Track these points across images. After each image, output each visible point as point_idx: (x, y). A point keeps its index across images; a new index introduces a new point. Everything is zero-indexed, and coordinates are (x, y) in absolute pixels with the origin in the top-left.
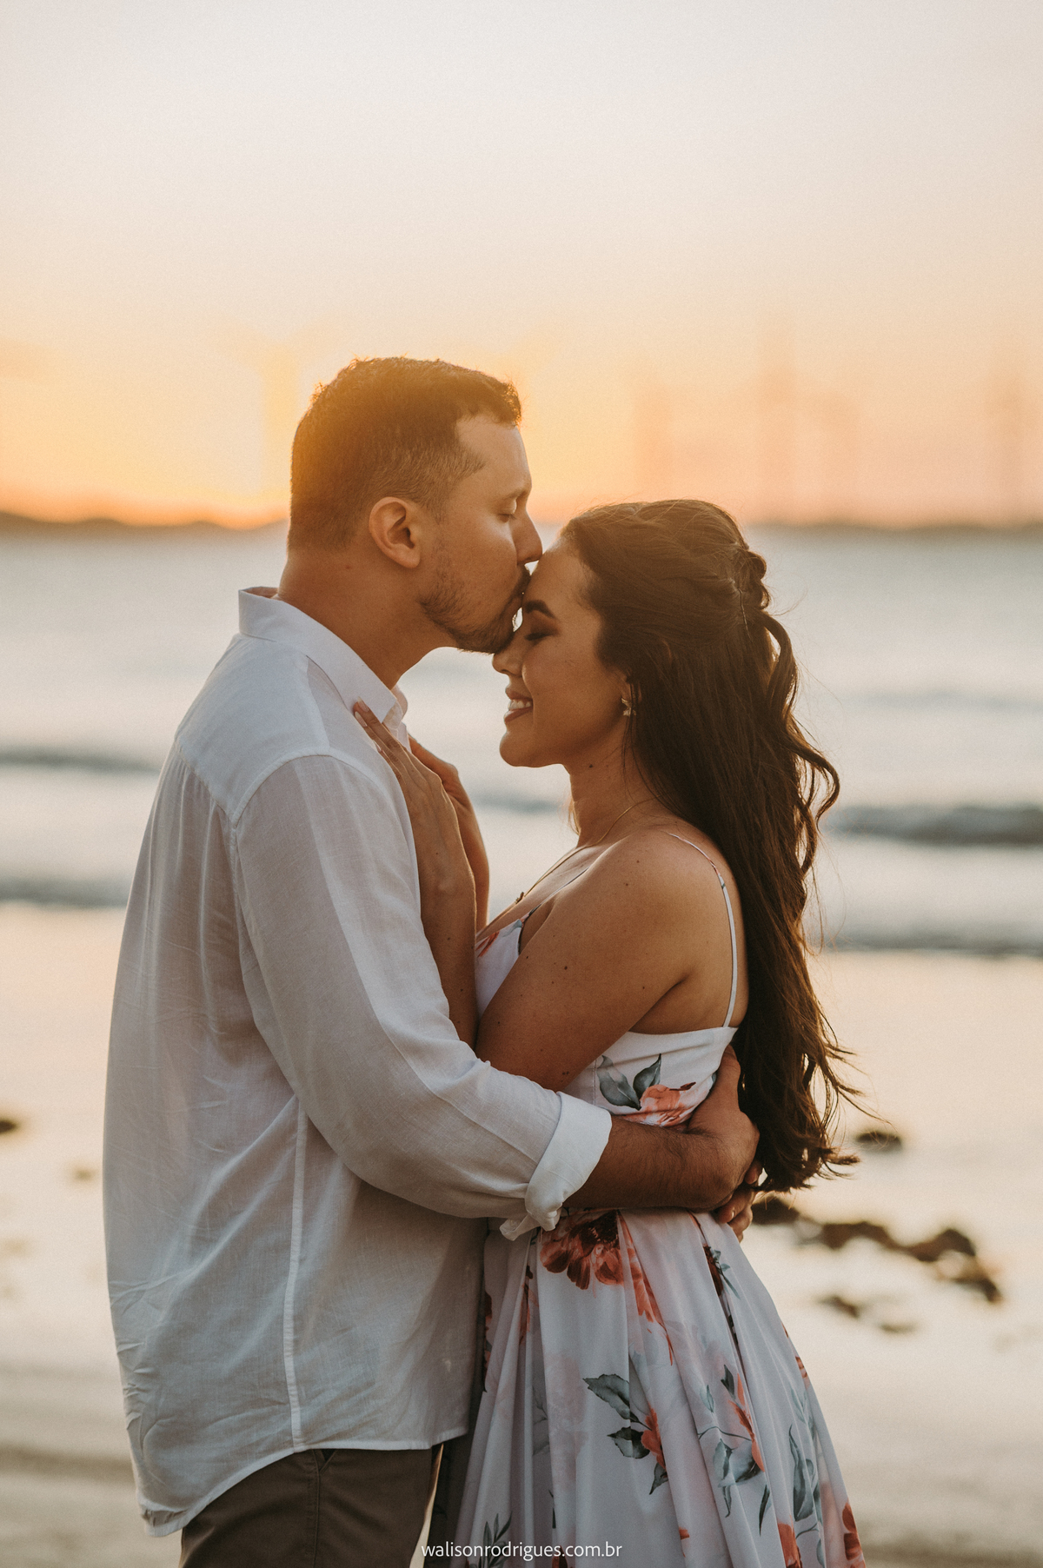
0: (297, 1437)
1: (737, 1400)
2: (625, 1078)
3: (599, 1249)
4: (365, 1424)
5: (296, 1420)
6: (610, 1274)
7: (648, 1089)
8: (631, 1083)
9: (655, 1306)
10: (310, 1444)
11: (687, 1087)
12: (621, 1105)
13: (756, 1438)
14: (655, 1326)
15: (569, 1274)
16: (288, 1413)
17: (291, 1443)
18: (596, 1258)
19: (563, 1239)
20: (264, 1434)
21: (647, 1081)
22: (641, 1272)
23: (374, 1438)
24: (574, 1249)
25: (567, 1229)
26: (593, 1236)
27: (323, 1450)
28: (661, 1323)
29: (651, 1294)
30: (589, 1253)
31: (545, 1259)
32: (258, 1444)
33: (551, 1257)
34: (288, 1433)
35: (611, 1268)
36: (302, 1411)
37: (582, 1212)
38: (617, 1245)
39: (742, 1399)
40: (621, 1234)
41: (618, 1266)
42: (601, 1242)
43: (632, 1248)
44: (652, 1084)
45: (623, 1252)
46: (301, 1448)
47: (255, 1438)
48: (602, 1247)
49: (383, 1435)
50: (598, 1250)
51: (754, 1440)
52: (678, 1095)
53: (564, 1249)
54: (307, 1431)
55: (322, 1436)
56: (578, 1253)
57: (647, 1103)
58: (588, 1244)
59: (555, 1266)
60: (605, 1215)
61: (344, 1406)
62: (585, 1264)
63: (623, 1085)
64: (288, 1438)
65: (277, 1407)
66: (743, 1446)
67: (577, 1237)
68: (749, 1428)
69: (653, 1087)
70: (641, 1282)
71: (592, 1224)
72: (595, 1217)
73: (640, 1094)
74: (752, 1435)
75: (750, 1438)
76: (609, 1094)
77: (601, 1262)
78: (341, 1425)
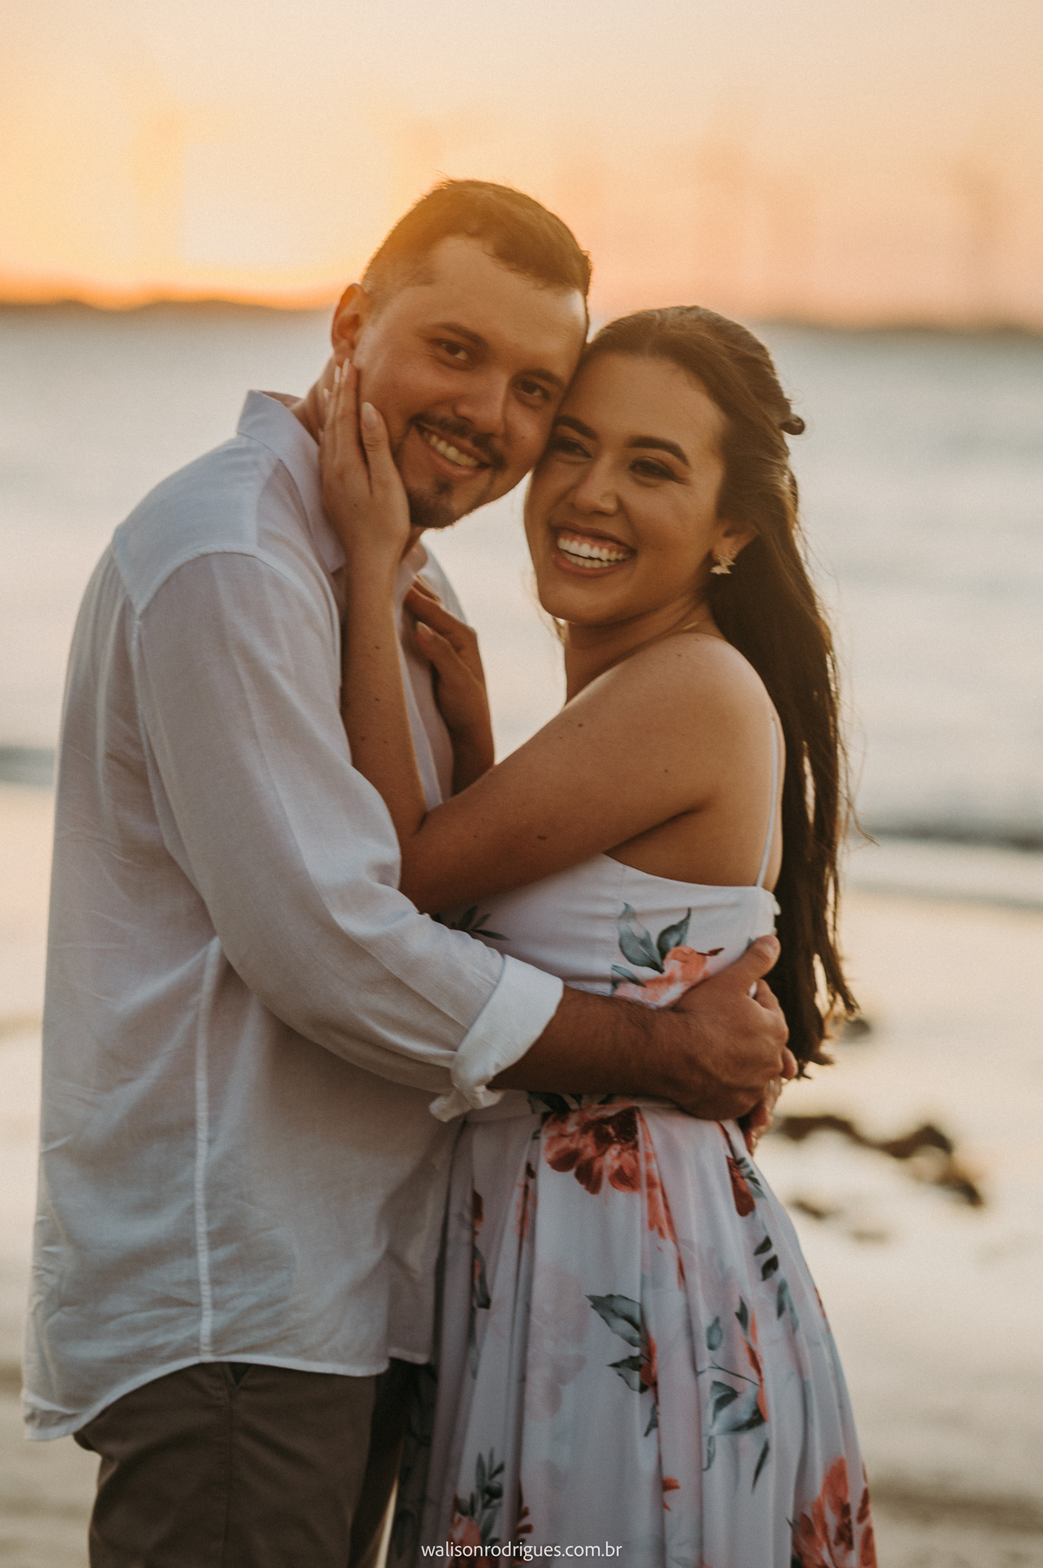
0: (205, 1345)
1: (750, 1339)
2: (648, 934)
3: (615, 1149)
4: (285, 1338)
5: (207, 1326)
6: (625, 1179)
7: (673, 949)
8: (654, 940)
9: (670, 1222)
10: (219, 1355)
11: (714, 952)
12: (642, 966)
13: (765, 1384)
14: (668, 1244)
15: (578, 1175)
16: (199, 1317)
17: (197, 1351)
18: (612, 1159)
19: (572, 1135)
20: (170, 1337)
21: (673, 939)
22: (657, 1180)
23: (295, 1355)
24: (586, 1146)
25: (578, 1124)
26: (608, 1134)
27: (233, 1365)
28: (675, 1242)
29: (667, 1207)
30: (603, 1154)
31: (550, 1155)
32: (161, 1347)
33: (557, 1153)
34: (195, 1338)
35: (627, 1171)
36: (214, 1315)
37: (595, 1106)
38: (636, 1147)
39: (754, 1336)
40: (640, 1136)
41: (635, 1171)
42: (619, 1142)
43: (650, 1151)
44: (678, 944)
45: (641, 1156)
46: (208, 1358)
47: (160, 1340)
48: (618, 1147)
49: (303, 1353)
50: (613, 1151)
51: (761, 1386)
52: (704, 961)
53: (573, 1146)
54: (218, 1339)
55: (233, 1347)
56: (590, 1151)
57: (672, 966)
58: (603, 1142)
59: (563, 1162)
60: (623, 1111)
61: (264, 1315)
62: (597, 1165)
63: (645, 943)
64: (195, 1345)
65: (188, 1308)
66: (747, 1391)
67: (591, 1133)
68: (759, 1371)
69: (679, 948)
70: (658, 1192)
71: (608, 1121)
72: (611, 1113)
73: (663, 952)
74: (761, 1380)
75: (757, 1382)
76: (629, 952)
77: (616, 1165)
78: (256, 1336)
